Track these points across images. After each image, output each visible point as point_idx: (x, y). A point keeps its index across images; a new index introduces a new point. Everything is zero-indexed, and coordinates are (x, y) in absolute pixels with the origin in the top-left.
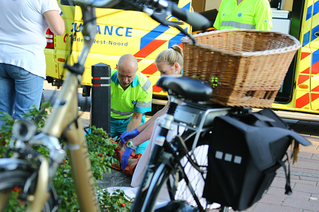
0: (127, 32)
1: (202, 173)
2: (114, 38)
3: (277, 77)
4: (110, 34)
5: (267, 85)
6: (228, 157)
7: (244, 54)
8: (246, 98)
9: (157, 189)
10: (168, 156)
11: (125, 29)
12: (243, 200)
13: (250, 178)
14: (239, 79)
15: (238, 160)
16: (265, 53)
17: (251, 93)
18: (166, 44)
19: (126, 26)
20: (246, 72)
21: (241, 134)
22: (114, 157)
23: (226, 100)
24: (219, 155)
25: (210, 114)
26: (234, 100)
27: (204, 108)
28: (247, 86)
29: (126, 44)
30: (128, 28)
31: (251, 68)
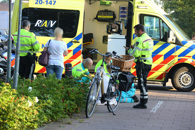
3: (131, 65)
5: (129, 67)
6: (123, 81)
7: (125, 61)
8: (126, 70)
10: (112, 81)
12: (126, 90)
13: (128, 85)
14: (124, 66)
16: (129, 61)
18: (72, 51)
21: (126, 76)
23: (122, 70)
26: (124, 70)
27: (118, 72)
28: (126, 67)
31: (126, 64)
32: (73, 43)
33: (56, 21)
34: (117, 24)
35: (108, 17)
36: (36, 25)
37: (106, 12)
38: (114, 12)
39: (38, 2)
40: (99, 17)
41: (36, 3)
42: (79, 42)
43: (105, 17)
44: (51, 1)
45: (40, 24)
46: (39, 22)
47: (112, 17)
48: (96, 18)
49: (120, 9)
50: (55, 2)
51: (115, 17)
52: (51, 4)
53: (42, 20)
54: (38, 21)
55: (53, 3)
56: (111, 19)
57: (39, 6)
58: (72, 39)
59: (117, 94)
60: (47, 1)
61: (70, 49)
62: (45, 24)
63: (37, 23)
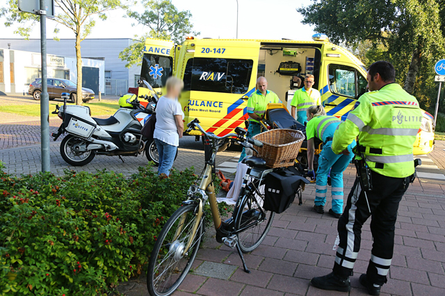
0: (220, 105)
1: (263, 198)
2: (212, 108)
4: (210, 106)
5: (290, 156)
6: (274, 191)
7: (280, 146)
8: (282, 163)
9: (243, 205)
10: (248, 192)
11: (218, 103)
14: (278, 156)
15: (278, 192)
16: (289, 144)
17: (284, 161)
18: (243, 110)
19: (219, 101)
20: (281, 153)
21: (279, 181)
23: (273, 166)
24: (270, 190)
25: (266, 172)
26: (276, 165)
27: (263, 170)
28: (282, 159)
29: (219, 112)
31: (283, 151)
33: (224, 74)
34: (301, 77)
35: (292, 69)
36: (201, 78)
37: (290, 64)
38: (299, 64)
39: (205, 51)
40: (281, 69)
41: (202, 52)
43: (289, 69)
44: (220, 49)
45: (206, 77)
47: (297, 70)
48: (278, 71)
49: (306, 60)
50: (225, 49)
51: (300, 69)
52: (220, 52)
53: (208, 72)
54: (204, 73)
55: (222, 51)
56: (296, 72)
57: (205, 55)
58: (243, 95)
59: (260, 216)
60: (215, 49)
61: (239, 107)
62: (212, 76)
63: (203, 76)
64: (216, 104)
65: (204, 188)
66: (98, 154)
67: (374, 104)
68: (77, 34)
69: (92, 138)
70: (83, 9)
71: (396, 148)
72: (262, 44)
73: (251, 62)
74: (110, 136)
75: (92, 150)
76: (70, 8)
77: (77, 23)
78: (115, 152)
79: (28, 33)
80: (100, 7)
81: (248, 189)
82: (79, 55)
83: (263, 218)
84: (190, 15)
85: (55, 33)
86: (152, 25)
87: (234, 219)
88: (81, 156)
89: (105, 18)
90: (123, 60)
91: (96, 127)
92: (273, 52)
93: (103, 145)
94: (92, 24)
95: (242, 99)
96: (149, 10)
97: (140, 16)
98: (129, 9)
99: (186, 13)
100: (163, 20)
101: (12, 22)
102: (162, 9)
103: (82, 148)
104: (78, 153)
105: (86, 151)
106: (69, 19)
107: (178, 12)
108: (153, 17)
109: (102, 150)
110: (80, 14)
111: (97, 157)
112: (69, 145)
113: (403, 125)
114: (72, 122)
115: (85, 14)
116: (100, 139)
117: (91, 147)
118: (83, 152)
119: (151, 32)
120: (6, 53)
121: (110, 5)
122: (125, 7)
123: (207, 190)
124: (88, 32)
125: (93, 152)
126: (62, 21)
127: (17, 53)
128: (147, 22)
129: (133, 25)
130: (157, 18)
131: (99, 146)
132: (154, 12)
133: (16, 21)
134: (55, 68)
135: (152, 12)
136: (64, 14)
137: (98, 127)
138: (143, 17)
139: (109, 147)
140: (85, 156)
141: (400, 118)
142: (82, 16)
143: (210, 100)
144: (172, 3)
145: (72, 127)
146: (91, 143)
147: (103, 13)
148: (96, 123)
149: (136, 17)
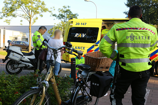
0: (84, 48)
1: (89, 88)
3: (109, 63)
4: (79, 49)
5: (106, 65)
8: (100, 69)
9: (77, 92)
10: (80, 84)
11: (83, 47)
14: (98, 64)
15: (98, 85)
16: (104, 58)
17: (102, 68)
18: (94, 51)
20: (99, 62)
22: (73, 83)
23: (95, 70)
24: (93, 84)
25: (91, 73)
28: (100, 66)
30: (84, 47)
31: (101, 61)
32: (94, 46)
33: (85, 34)
36: (75, 36)
39: (77, 24)
41: (76, 25)
42: (98, 46)
44: (84, 23)
45: (77, 36)
46: (77, 34)
50: (86, 23)
55: (85, 24)
57: (77, 26)
58: (94, 44)
59: (89, 99)
60: (82, 23)
61: (92, 49)
62: (80, 36)
63: (76, 35)
64: (82, 48)
65: (48, 80)
66: (24, 69)
67: (117, 30)
68: (30, 22)
69: (21, 62)
70: (33, 12)
71: (131, 54)
72: (103, 20)
73: (98, 29)
74: (29, 61)
75: (21, 67)
76: (27, 12)
77: (30, 18)
78: (32, 68)
79: (9, 22)
80: (40, 11)
81: (80, 83)
82: (30, 31)
83: (91, 100)
84: (78, 15)
85: (21, 22)
86: (62, 19)
87: (71, 100)
88: (16, 70)
89: (42, 16)
90: (49, 34)
91: (23, 56)
92: (109, 25)
93: (26, 65)
94: (37, 18)
95: (94, 45)
96: (61, 13)
97: (57, 16)
98: (52, 12)
99: (76, 14)
100: (67, 18)
101: (3, 17)
102: (66, 13)
103: (16, 66)
104: (14, 69)
105: (18, 67)
106: (27, 16)
107: (73, 14)
108: (63, 16)
109: (26, 67)
110: (31, 14)
111: (23, 71)
112: (10, 65)
113: (134, 42)
114: (11, 53)
115: (34, 14)
116: (25, 62)
117: (20, 66)
118: (17, 68)
119: (61, 22)
120: (2, 31)
121: (44, 10)
122: (50, 12)
123: (50, 81)
124: (34, 22)
125: (21, 68)
126: (24, 17)
127: (6, 31)
128: (60, 18)
129: (54, 19)
130: (64, 17)
131: (24, 65)
132: (63, 14)
133: (5, 17)
134: (22, 37)
135: (62, 14)
136: (25, 14)
137: (24, 56)
138: (58, 16)
139: (29, 66)
140: (18, 70)
141: (132, 37)
142: (32, 15)
143: (79, 46)
144: (71, 11)
145: (11, 56)
146: (21, 64)
147: (41, 14)
148: (23, 54)
149: (56, 16)
